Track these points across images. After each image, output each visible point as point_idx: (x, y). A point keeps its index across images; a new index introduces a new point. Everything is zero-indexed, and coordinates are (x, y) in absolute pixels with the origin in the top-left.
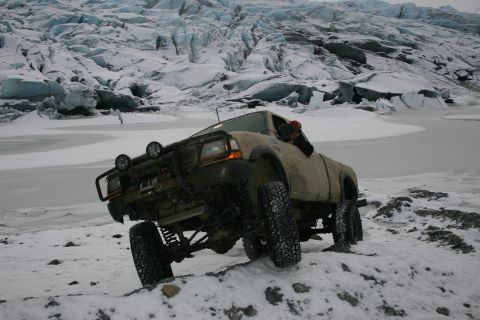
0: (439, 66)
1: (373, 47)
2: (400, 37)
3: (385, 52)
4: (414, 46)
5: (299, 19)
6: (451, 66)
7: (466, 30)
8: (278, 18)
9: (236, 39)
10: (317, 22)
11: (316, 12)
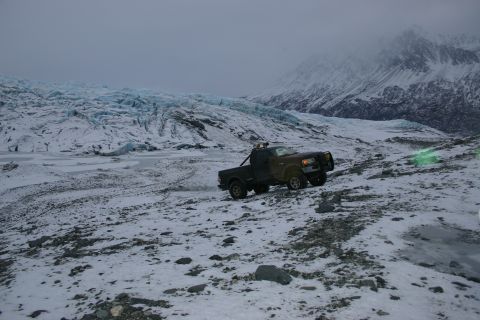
0: (232, 130)
1: (207, 121)
2: (218, 117)
3: (212, 124)
4: (223, 121)
5: (178, 106)
6: (237, 131)
7: (247, 113)
8: (168, 106)
9: (159, 122)
10: (186, 109)
11: (185, 104)
